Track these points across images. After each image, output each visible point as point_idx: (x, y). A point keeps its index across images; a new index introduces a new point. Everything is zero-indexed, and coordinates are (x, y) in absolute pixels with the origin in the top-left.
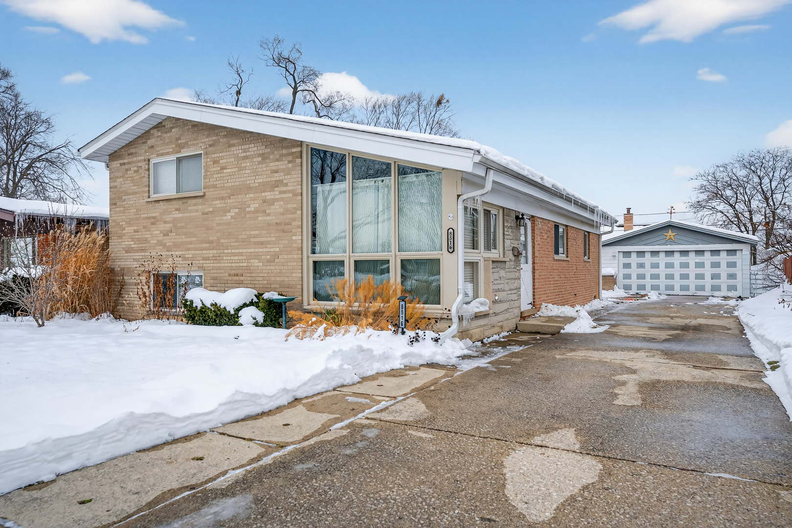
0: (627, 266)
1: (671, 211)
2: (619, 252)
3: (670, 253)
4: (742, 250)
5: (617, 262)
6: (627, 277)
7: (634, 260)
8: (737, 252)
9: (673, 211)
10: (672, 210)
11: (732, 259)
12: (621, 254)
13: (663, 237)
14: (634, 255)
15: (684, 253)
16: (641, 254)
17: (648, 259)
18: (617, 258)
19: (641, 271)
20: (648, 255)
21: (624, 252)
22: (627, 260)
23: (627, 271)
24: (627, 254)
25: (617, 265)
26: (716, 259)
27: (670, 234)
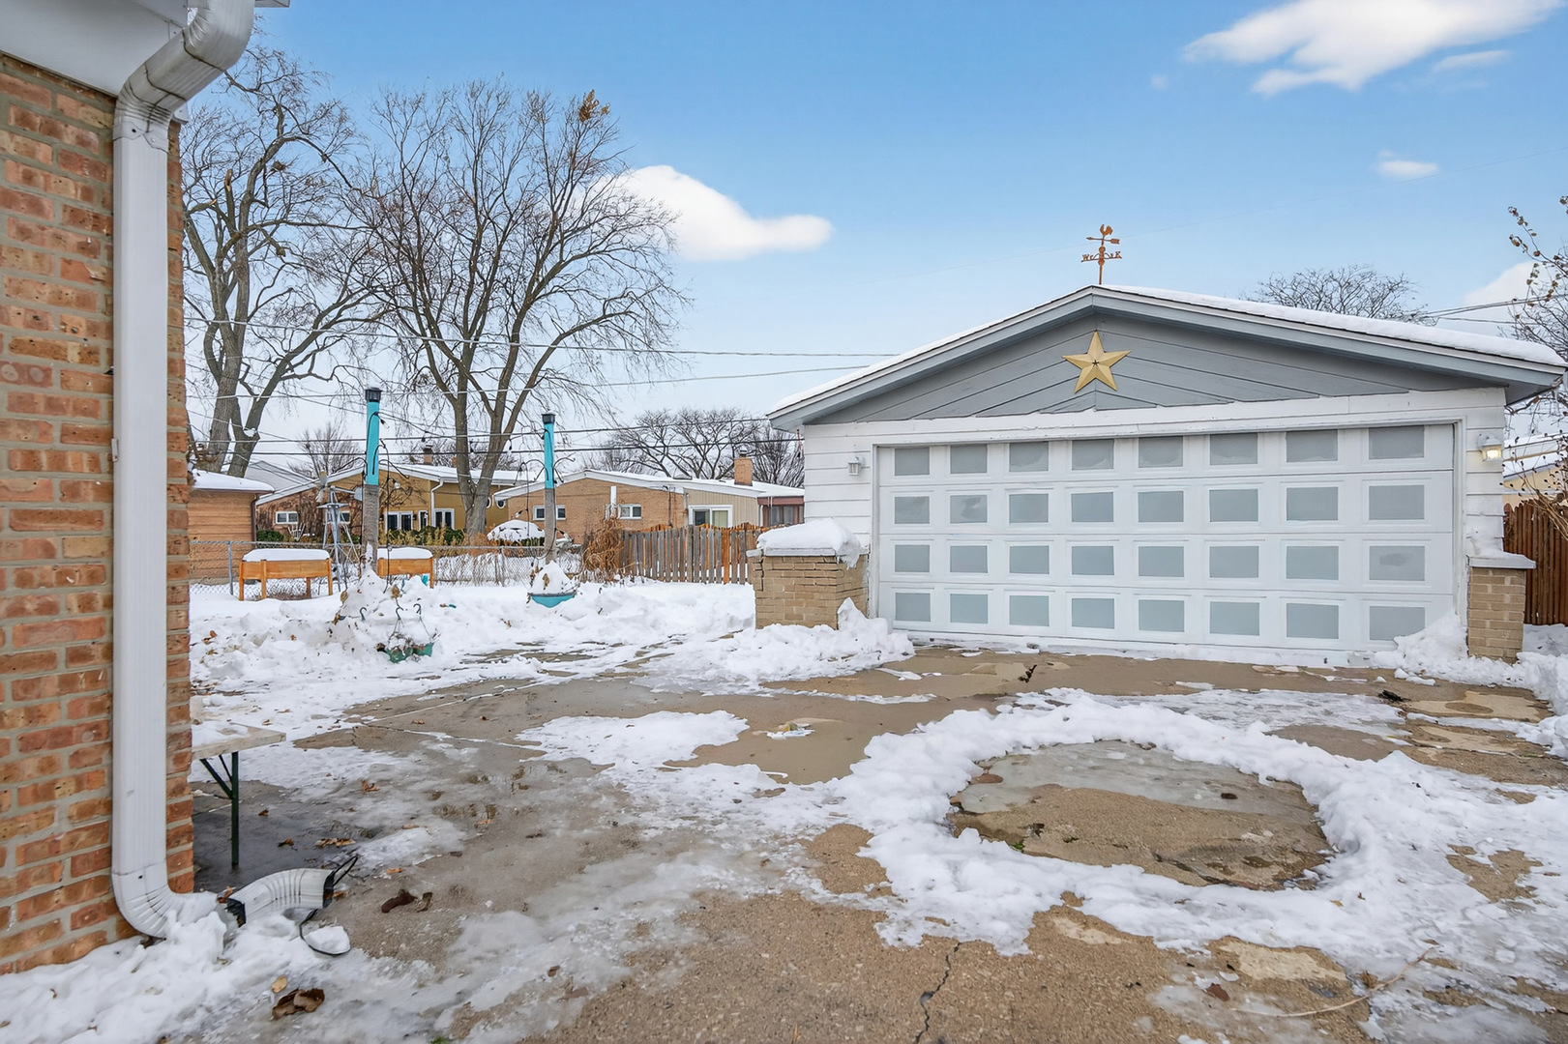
0: (912, 510)
1: (1102, 249)
2: (878, 447)
3: (1093, 448)
4: (1453, 425)
5: (867, 492)
6: (913, 559)
7: (940, 481)
8: (1427, 432)
9: (1110, 249)
10: (1107, 244)
11: (1397, 471)
12: (889, 461)
13: (1063, 372)
14: (940, 462)
15: (1161, 445)
16: (968, 453)
17: (999, 478)
18: (869, 475)
19: (970, 534)
20: (998, 461)
21: (900, 449)
22: (912, 486)
23: (912, 534)
24: (912, 456)
25: (867, 508)
26: (1313, 473)
27: (1095, 353)
